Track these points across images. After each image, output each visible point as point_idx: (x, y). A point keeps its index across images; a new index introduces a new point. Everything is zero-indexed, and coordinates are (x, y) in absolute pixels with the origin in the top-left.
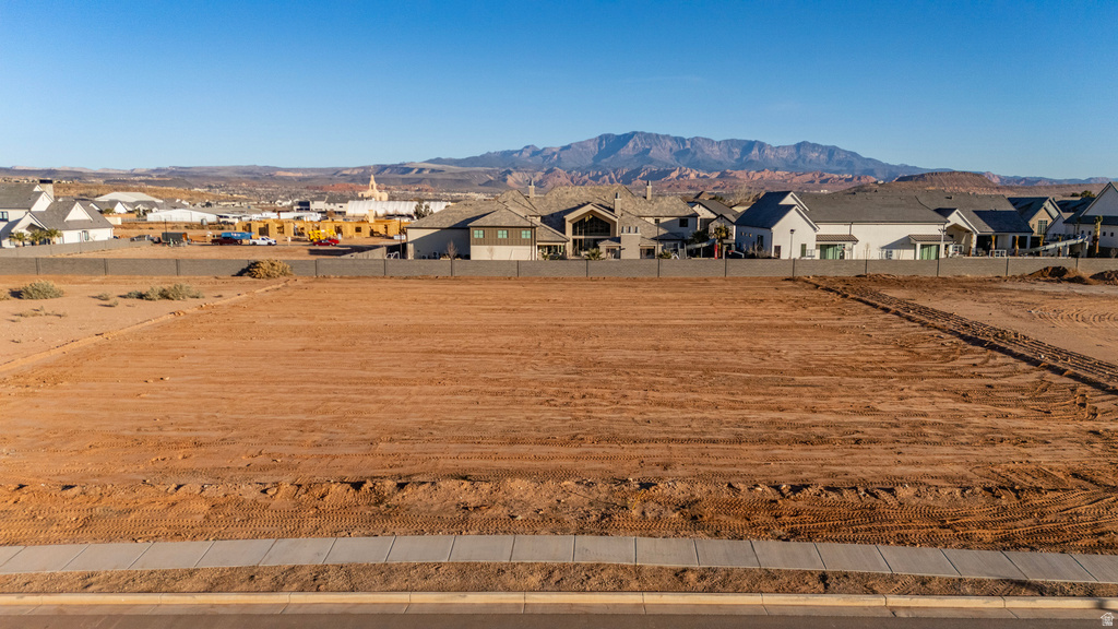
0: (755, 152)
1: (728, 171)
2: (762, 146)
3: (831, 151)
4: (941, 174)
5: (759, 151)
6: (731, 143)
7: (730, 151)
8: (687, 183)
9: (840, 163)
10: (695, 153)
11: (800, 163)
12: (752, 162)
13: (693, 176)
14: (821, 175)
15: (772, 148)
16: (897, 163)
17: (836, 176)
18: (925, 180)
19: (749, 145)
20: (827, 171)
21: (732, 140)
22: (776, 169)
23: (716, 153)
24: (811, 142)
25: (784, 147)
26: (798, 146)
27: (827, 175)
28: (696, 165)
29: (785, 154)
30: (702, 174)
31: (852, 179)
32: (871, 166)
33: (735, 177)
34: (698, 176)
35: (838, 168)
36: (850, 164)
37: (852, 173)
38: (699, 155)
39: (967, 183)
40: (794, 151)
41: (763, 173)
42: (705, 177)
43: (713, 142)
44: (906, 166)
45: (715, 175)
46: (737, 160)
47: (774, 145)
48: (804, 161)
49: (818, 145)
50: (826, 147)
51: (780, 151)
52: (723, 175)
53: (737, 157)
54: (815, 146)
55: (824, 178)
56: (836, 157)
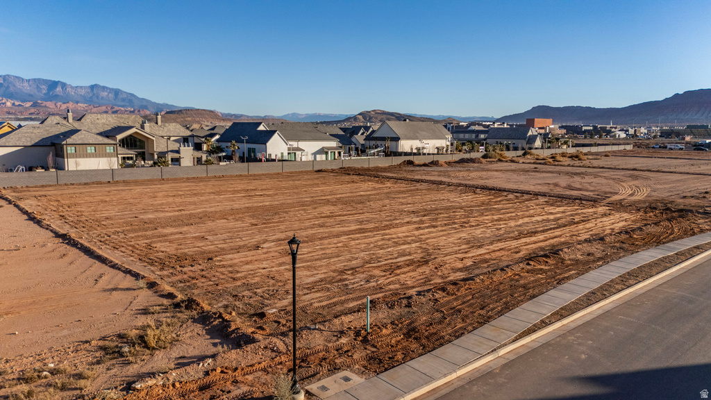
0: (59, 89)
1: (39, 101)
2: (64, 85)
3: (117, 92)
4: (192, 110)
5: (62, 89)
6: (38, 82)
7: (38, 87)
8: (5, 110)
9: (123, 100)
10: (8, 87)
11: (95, 99)
12: (57, 96)
13: (9, 104)
14: (112, 108)
15: (72, 87)
16: (161, 102)
17: (122, 109)
18: (183, 113)
19: (53, 85)
20: (116, 105)
21: (39, 80)
22: (77, 102)
23: (26, 88)
24: (102, 85)
25: (81, 87)
26: (92, 87)
27: (116, 108)
28: (10, 96)
29: (83, 92)
30: (17, 103)
31: (133, 112)
32: (145, 103)
33: (45, 106)
34: (13, 104)
35: (123, 104)
36: (130, 101)
37: (132, 107)
38: (12, 89)
39: (207, 116)
40: (89, 90)
41: (68, 105)
42: (20, 105)
43: (23, 79)
44: (167, 104)
45: (28, 104)
46: (44, 94)
47: (74, 85)
48: (97, 97)
49: (107, 88)
50: (113, 89)
51: (79, 90)
52: (35, 105)
53: (44, 92)
54: (104, 88)
55: (114, 110)
56: (120, 96)
